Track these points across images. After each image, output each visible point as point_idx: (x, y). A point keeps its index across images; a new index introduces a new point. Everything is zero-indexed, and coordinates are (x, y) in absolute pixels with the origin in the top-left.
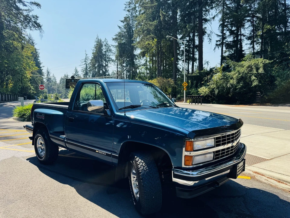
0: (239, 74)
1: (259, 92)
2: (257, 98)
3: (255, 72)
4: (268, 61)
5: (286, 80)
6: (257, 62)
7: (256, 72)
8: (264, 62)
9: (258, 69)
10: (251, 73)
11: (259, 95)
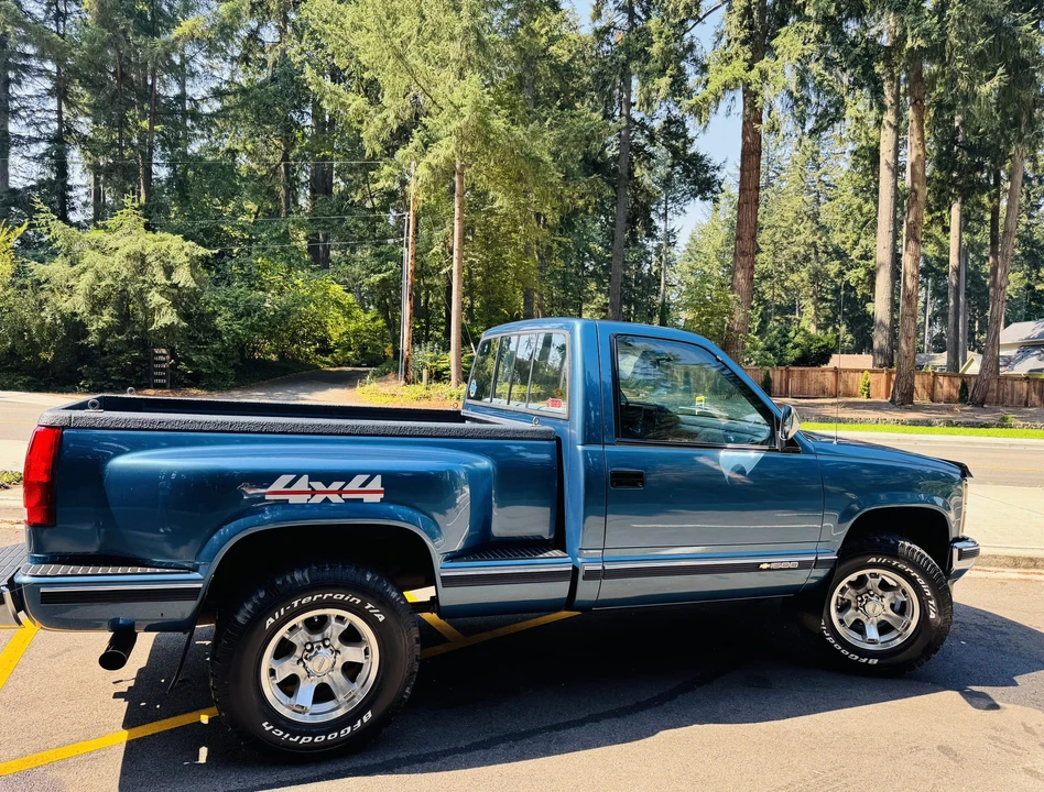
0: (100, 279)
1: (164, 351)
2: (158, 370)
3: (160, 278)
4: (201, 251)
5: (244, 318)
6: (164, 247)
7: (164, 281)
8: (187, 250)
9: (169, 271)
10: (144, 282)
11: (162, 358)
